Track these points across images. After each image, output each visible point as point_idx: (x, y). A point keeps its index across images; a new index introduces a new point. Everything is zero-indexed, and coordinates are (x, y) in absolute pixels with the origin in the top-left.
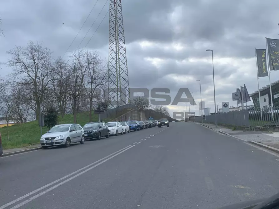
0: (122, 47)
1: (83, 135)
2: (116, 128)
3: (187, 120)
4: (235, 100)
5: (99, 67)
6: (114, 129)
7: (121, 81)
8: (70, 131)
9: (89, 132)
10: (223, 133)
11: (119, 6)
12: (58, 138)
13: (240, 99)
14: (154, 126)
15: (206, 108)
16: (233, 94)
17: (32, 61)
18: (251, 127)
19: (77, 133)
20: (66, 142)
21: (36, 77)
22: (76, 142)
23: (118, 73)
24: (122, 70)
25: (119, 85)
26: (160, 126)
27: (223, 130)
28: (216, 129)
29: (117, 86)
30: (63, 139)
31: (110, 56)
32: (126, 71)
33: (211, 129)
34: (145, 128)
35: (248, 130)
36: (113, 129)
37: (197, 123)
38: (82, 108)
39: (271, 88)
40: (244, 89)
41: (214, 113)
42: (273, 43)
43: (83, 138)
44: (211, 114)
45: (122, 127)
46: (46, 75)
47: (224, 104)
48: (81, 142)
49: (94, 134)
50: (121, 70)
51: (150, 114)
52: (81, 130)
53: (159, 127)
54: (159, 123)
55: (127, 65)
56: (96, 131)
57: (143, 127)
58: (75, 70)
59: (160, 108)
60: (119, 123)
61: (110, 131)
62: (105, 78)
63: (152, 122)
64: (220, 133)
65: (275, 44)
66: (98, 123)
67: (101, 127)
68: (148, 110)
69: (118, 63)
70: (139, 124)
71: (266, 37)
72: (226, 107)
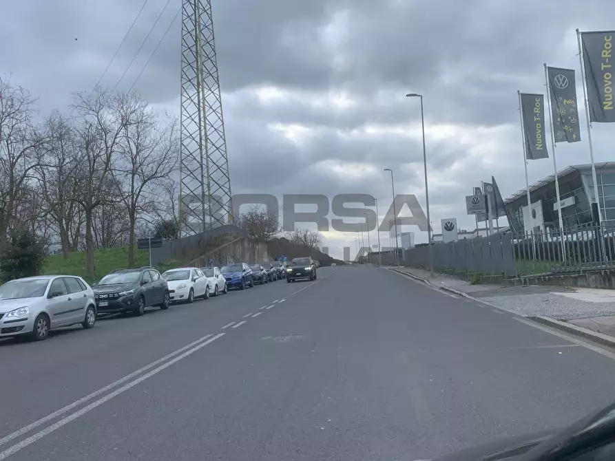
0: (212, 92)
1: (91, 305)
2: (188, 284)
3: (361, 260)
4: (473, 213)
5: (151, 136)
6: (185, 287)
7: (210, 172)
8: (50, 297)
9: (111, 296)
10: (453, 292)
12: (10, 315)
13: (484, 211)
15: (405, 234)
16: (468, 198)
19: (69, 300)
20: (36, 327)
23: (203, 152)
24: (213, 145)
26: (291, 278)
27: (448, 283)
28: (432, 282)
29: (202, 184)
30: (26, 319)
31: (184, 113)
32: (223, 148)
33: (419, 282)
34: (266, 282)
35: (512, 284)
36: (180, 288)
37: (386, 268)
39: (557, 182)
40: (493, 188)
42: (561, 77)
43: (91, 312)
45: (205, 281)
46: (20, 155)
47: (446, 224)
48: (86, 325)
49: (125, 301)
50: (209, 145)
51: (281, 249)
52: (85, 292)
54: (289, 270)
55: (224, 134)
56: (131, 293)
57: (260, 278)
59: (303, 234)
60: (199, 272)
61: (173, 291)
62: (166, 161)
65: (564, 79)
66: (138, 273)
67: (146, 283)
68: (276, 239)
69: (202, 128)
70: (251, 273)
71: (545, 65)
72: (450, 230)
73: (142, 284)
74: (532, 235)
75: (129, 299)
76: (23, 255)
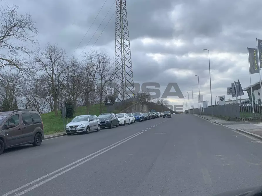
0: (127, 46)
1: (99, 124)
2: (124, 119)
3: (186, 112)
4: (230, 94)
6: (123, 120)
7: (126, 77)
8: (89, 121)
9: (102, 122)
10: (218, 124)
11: (124, 9)
12: (80, 126)
13: (234, 93)
14: (157, 118)
15: (204, 101)
16: (228, 88)
17: (49, 60)
18: (241, 118)
19: (94, 122)
20: (87, 130)
21: (53, 74)
22: (94, 130)
23: (123, 69)
25: (124, 80)
26: (164, 116)
27: (218, 121)
28: (212, 120)
29: (123, 81)
30: (84, 127)
31: (117, 54)
32: (131, 68)
33: (208, 120)
34: (148, 120)
35: (238, 121)
36: (121, 120)
37: (196, 115)
38: (91, 101)
40: (238, 84)
41: (211, 106)
43: (99, 126)
44: (209, 106)
45: (129, 118)
46: (62, 73)
47: (221, 98)
48: (98, 130)
49: (107, 123)
50: (126, 67)
51: (152, 107)
52: (97, 120)
53: (163, 118)
54: (164, 114)
55: (131, 62)
56: (108, 121)
57: (146, 118)
58: (87, 68)
59: (161, 101)
60: (126, 114)
61: (119, 121)
63: (154, 113)
64: (215, 124)
66: (110, 115)
68: (150, 103)
69: (123, 60)
70: (143, 116)
71: (257, 39)
72: (222, 100)
73: (111, 118)
74: (257, 103)
75: (108, 123)
76: (69, 108)
